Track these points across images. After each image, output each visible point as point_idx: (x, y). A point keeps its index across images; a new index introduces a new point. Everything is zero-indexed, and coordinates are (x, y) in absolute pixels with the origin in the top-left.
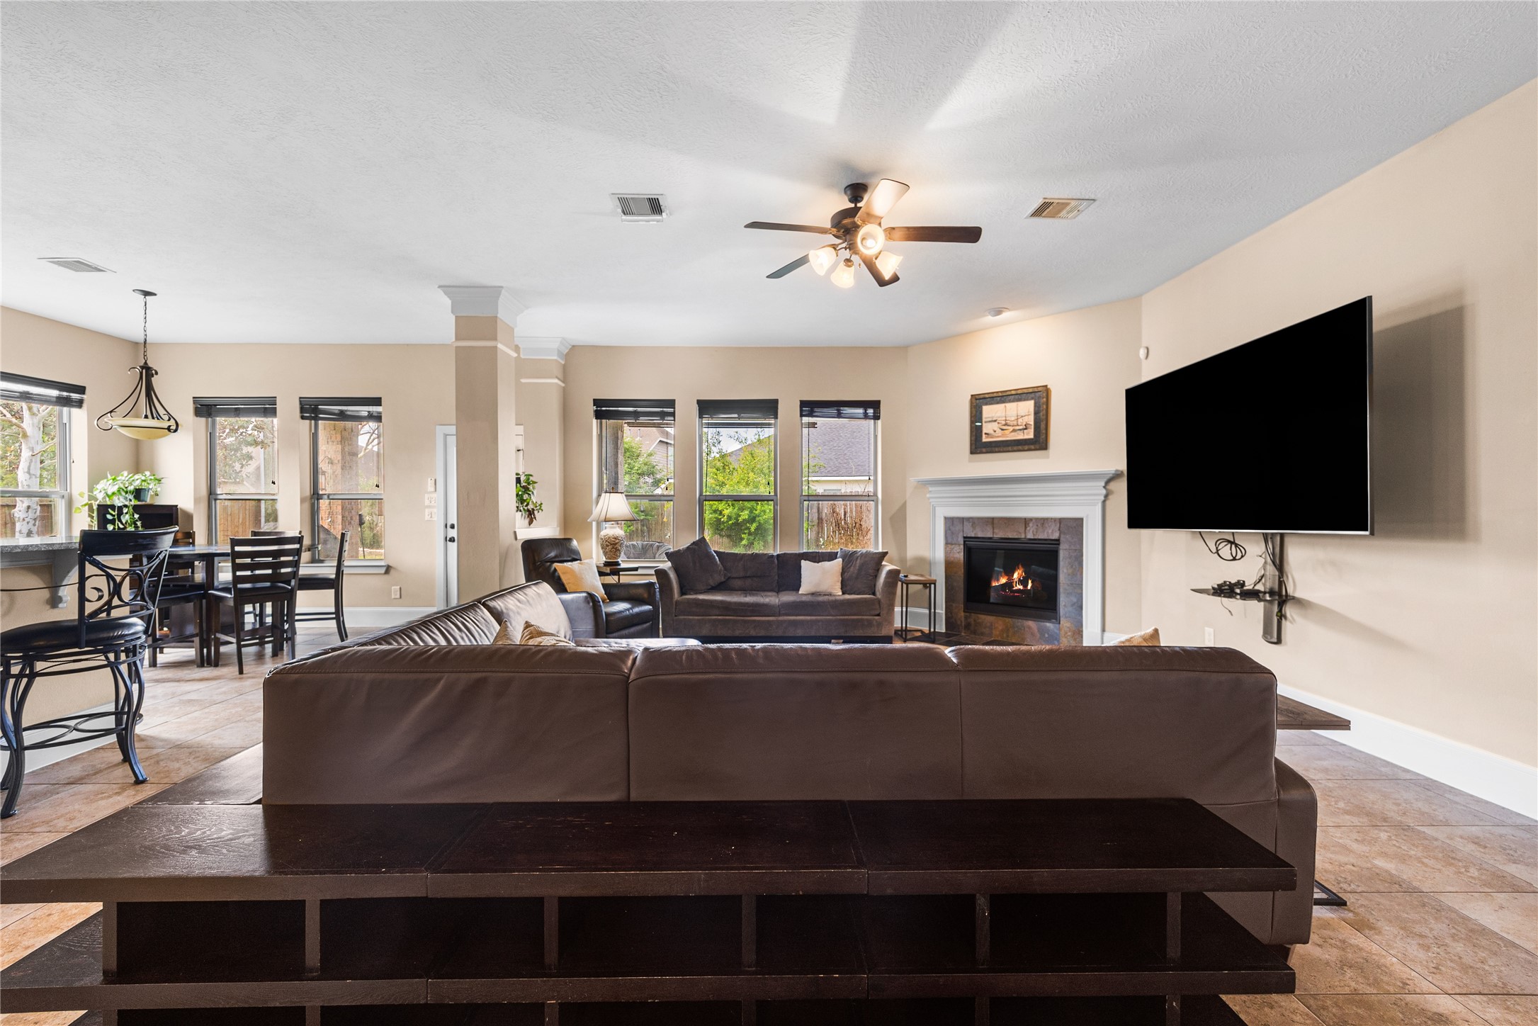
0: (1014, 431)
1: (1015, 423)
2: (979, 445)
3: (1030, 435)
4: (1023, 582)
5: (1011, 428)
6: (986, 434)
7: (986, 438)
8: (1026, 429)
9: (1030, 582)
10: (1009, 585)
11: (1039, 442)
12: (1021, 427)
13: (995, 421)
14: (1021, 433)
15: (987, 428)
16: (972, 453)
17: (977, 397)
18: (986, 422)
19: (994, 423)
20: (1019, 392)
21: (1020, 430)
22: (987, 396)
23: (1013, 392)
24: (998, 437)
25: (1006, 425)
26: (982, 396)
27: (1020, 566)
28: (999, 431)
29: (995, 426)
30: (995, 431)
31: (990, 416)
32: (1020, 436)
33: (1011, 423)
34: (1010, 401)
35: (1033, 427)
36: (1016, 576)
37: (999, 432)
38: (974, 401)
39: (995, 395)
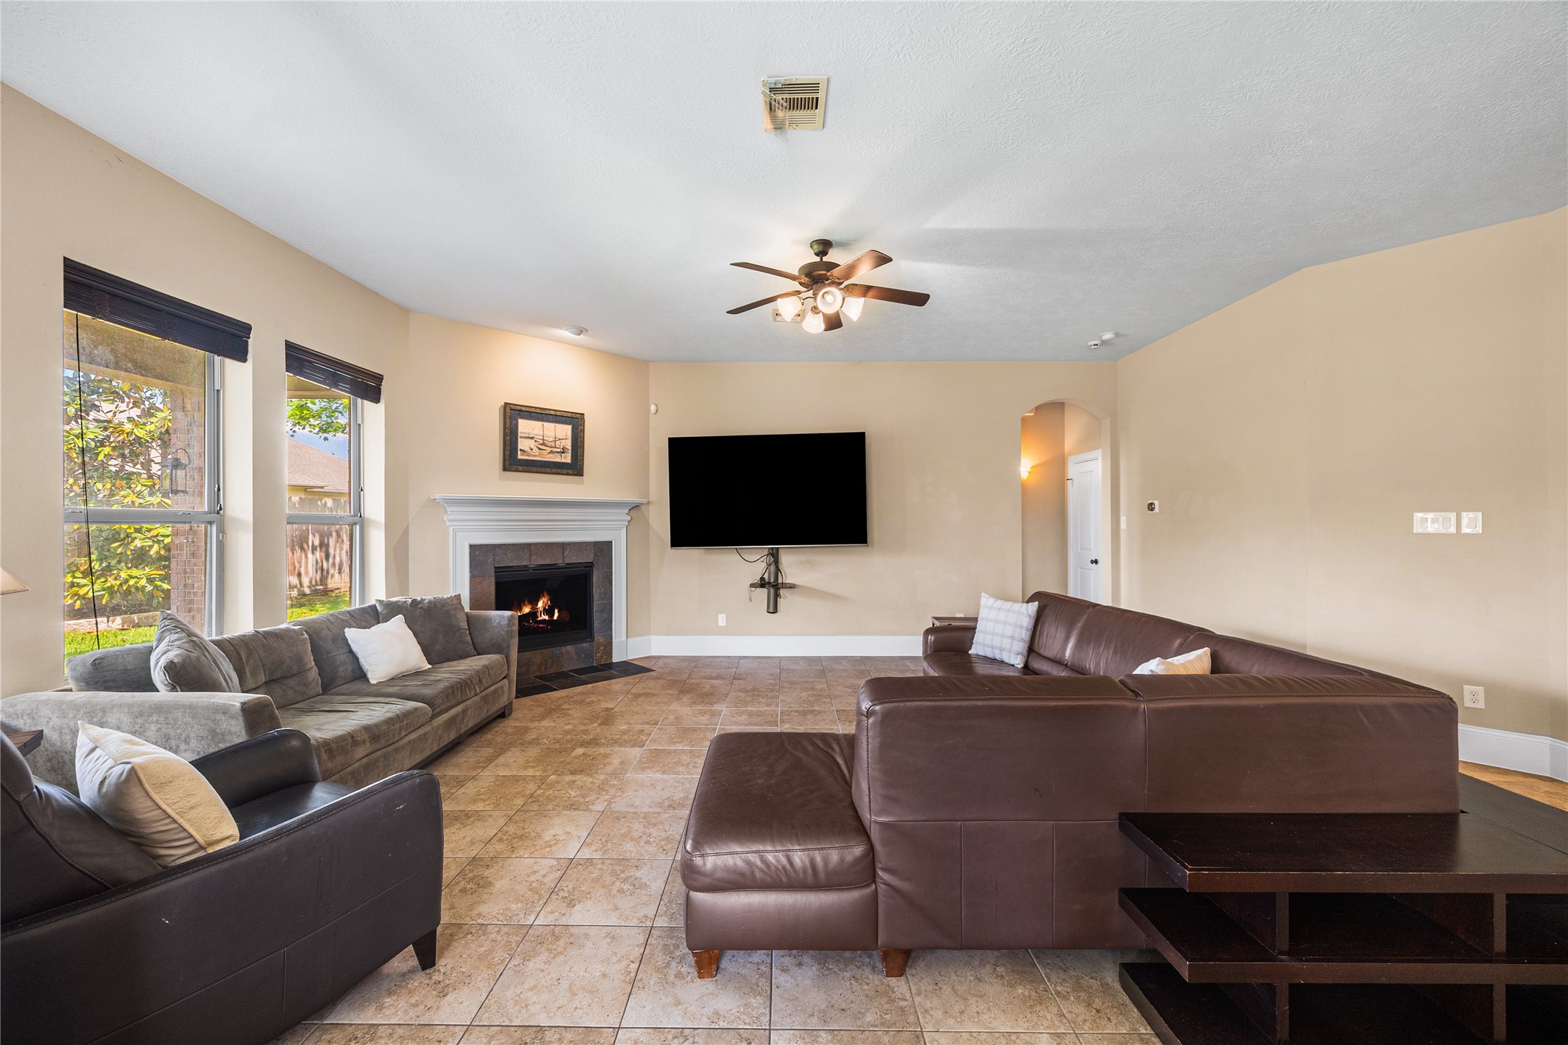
0: (551, 452)
1: (553, 444)
2: (512, 461)
3: (567, 459)
4: (549, 611)
5: (549, 450)
6: (521, 450)
7: (522, 455)
8: (563, 453)
9: (556, 611)
10: (533, 614)
11: (575, 468)
12: (559, 450)
13: (532, 438)
14: (558, 455)
15: (523, 444)
16: (505, 469)
17: (513, 407)
18: (521, 437)
19: (530, 440)
20: (558, 413)
21: (558, 452)
22: (524, 409)
23: (552, 412)
24: (535, 456)
25: (543, 444)
26: (519, 408)
27: (545, 594)
28: (535, 449)
29: (532, 443)
30: (532, 450)
31: (527, 432)
32: (558, 459)
33: (549, 444)
34: (548, 421)
35: (570, 451)
36: (540, 604)
37: (536, 451)
38: (508, 411)
39: (533, 410)
